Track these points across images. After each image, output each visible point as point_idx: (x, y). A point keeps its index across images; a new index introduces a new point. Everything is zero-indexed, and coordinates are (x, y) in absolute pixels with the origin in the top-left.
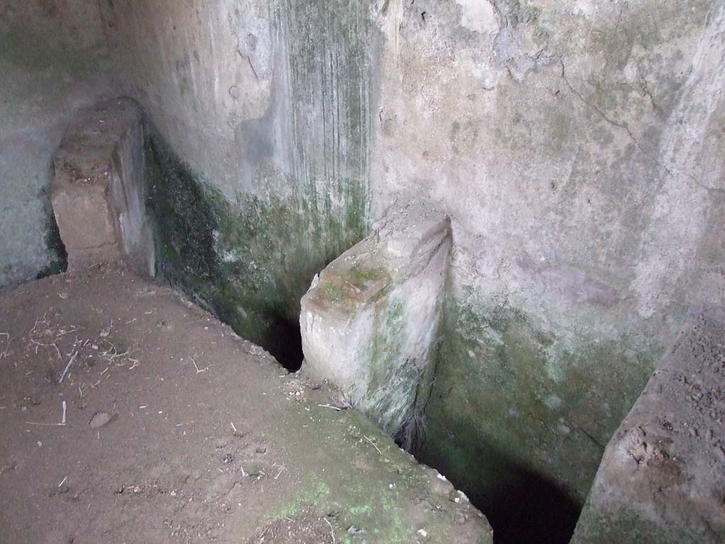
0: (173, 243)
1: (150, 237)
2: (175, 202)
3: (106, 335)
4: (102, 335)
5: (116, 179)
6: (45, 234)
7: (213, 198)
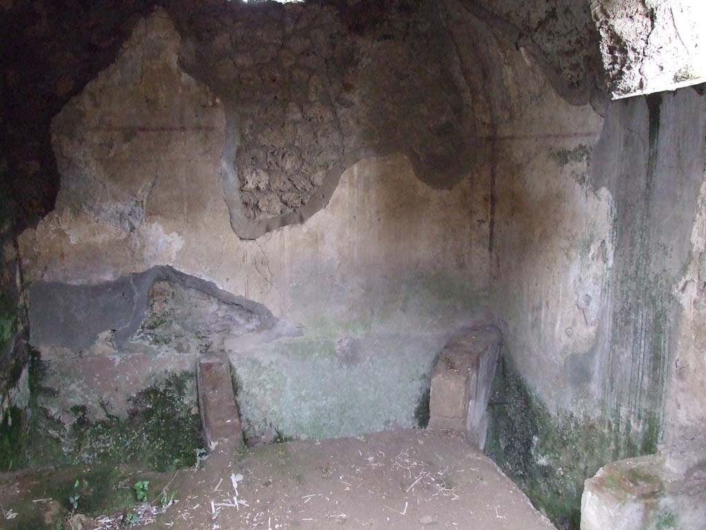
0: (500, 440)
1: (486, 428)
2: (510, 407)
3: (441, 474)
4: (439, 473)
5: (475, 375)
7: (539, 409)
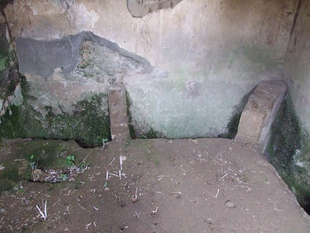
0: (274, 146)
1: (268, 140)
2: (284, 130)
3: (241, 172)
4: (240, 171)
5: (269, 113)
6: (228, 122)
7: (305, 136)
